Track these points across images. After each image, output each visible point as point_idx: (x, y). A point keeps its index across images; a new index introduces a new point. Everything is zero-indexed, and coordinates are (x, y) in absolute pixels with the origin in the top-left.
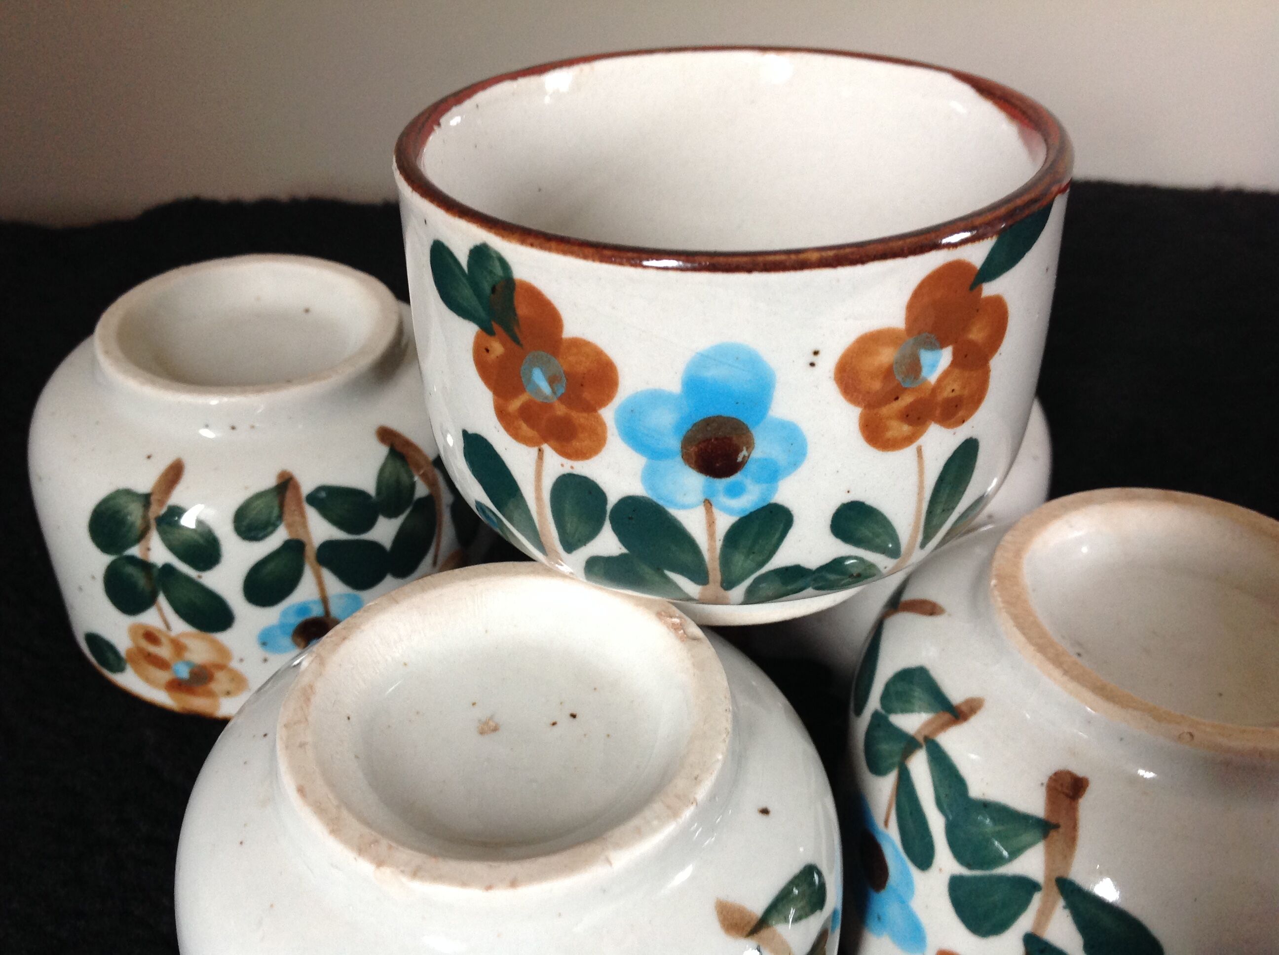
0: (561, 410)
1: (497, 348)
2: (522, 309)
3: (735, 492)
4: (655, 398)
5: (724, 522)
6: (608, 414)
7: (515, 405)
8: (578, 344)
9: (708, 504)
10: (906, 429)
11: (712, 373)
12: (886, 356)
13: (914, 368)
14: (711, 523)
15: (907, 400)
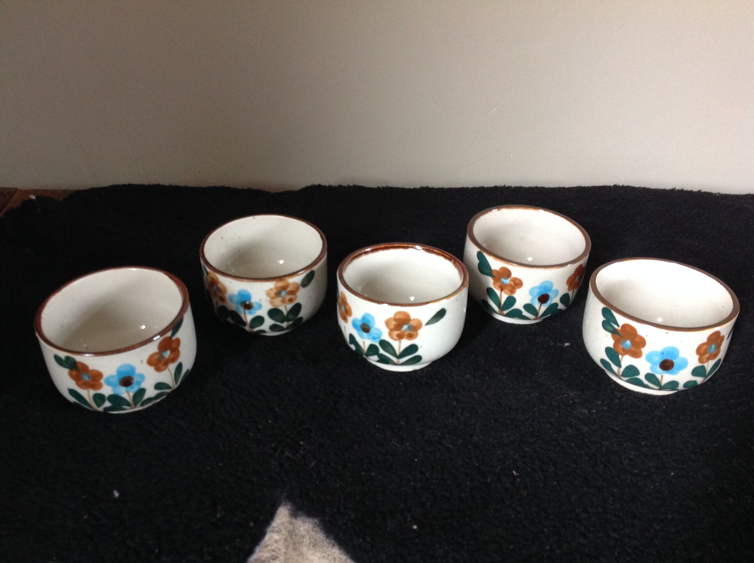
0: (92, 382)
1: (74, 373)
2: (79, 365)
3: (132, 388)
4: (112, 376)
5: (132, 394)
6: (102, 381)
7: (81, 383)
8: (93, 371)
9: (127, 392)
10: (164, 367)
11: (122, 370)
12: (156, 357)
13: (162, 357)
14: (129, 395)
15: (163, 362)
